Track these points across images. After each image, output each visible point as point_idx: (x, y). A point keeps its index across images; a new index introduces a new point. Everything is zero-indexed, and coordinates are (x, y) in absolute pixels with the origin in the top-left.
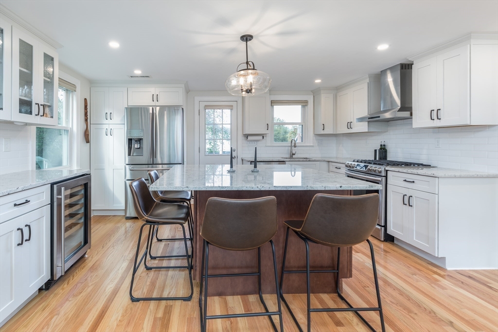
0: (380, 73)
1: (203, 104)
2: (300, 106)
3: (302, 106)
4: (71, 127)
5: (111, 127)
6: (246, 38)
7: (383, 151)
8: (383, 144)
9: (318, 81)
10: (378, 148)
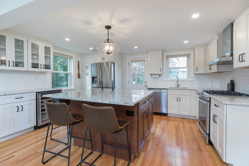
0: (223, 32)
1: (130, 60)
2: (186, 57)
3: (187, 57)
4: (71, 72)
5: (88, 72)
6: (108, 27)
7: (232, 84)
8: (232, 80)
9: (186, 42)
10: (229, 82)
